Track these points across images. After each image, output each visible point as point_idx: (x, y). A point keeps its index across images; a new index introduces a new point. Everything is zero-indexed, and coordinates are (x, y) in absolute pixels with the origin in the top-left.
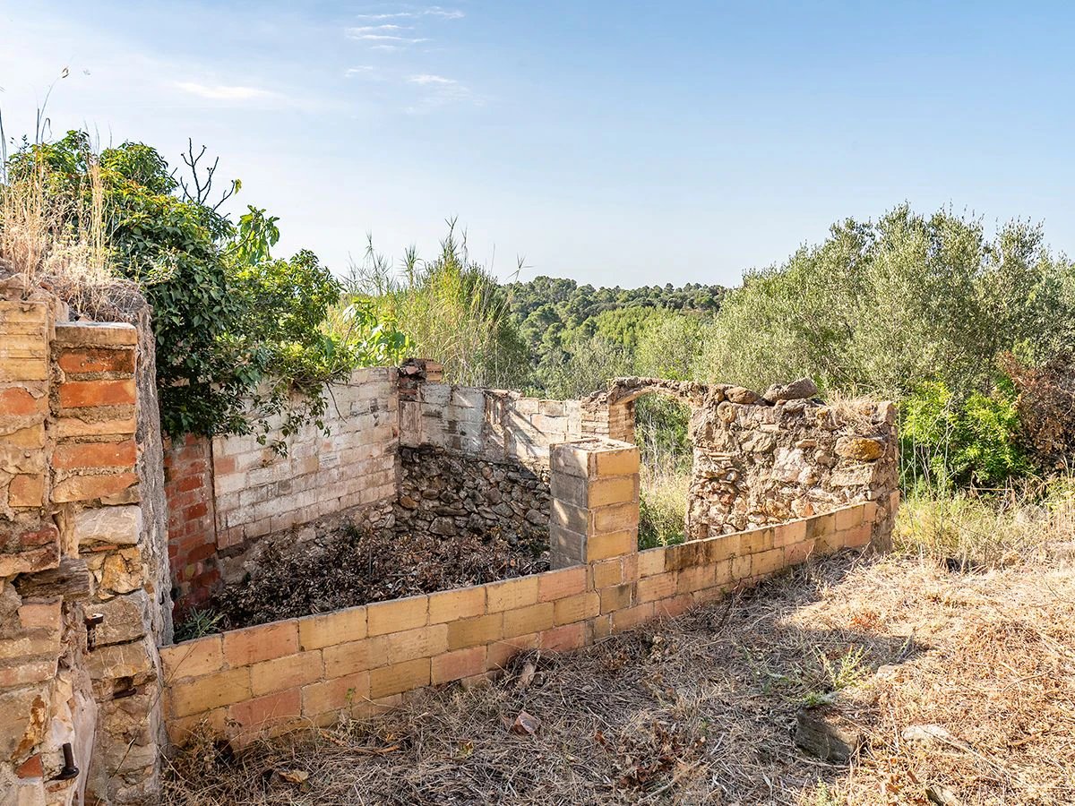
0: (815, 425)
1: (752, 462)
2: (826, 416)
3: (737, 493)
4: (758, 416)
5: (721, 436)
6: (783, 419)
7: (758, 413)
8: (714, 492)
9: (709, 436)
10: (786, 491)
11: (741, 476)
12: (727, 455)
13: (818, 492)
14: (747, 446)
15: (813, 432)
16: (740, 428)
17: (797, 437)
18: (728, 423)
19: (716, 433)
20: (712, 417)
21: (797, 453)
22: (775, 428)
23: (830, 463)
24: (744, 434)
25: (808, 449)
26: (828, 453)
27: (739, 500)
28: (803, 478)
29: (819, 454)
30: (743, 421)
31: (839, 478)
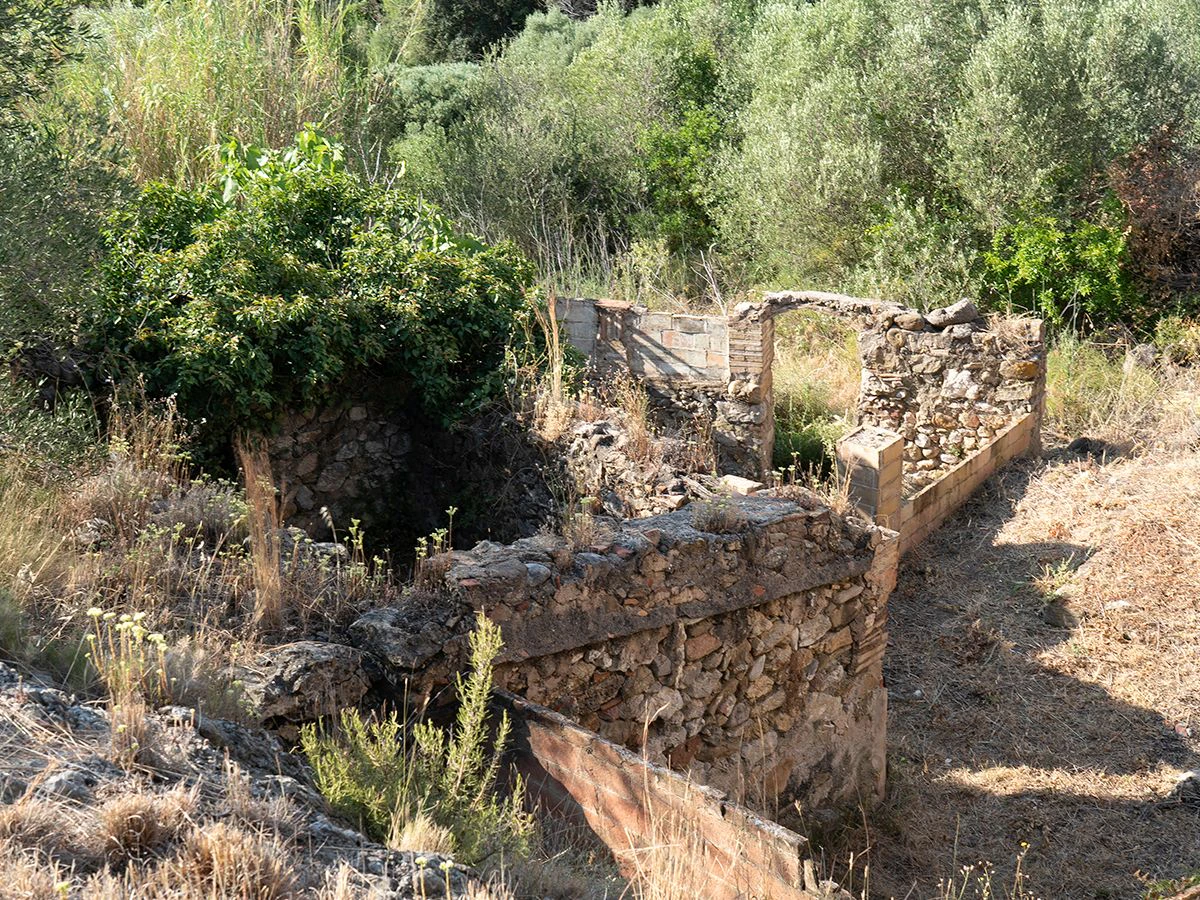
0: (981, 350)
1: (922, 382)
2: (991, 342)
3: (906, 408)
4: (928, 342)
5: (892, 360)
6: (953, 346)
7: (928, 339)
8: (884, 408)
9: (880, 359)
10: (954, 405)
11: (912, 393)
12: (897, 375)
13: (984, 406)
14: (917, 368)
15: (980, 356)
16: (910, 353)
17: (965, 361)
18: (898, 348)
19: (887, 357)
20: (883, 343)
21: (966, 374)
22: (945, 353)
23: (995, 382)
24: (915, 358)
25: (975, 372)
26: (993, 374)
27: (907, 415)
28: (971, 394)
29: (985, 375)
30: (912, 346)
31: (1002, 394)
